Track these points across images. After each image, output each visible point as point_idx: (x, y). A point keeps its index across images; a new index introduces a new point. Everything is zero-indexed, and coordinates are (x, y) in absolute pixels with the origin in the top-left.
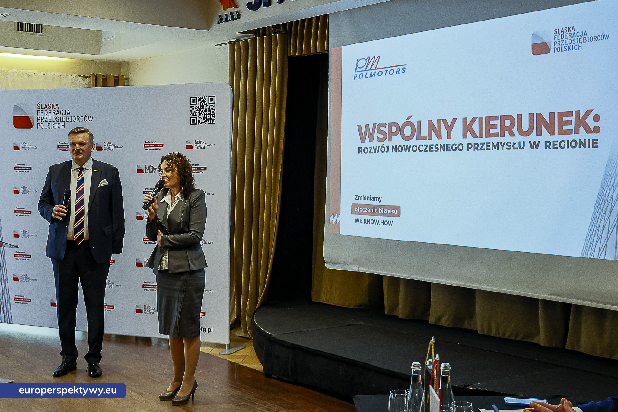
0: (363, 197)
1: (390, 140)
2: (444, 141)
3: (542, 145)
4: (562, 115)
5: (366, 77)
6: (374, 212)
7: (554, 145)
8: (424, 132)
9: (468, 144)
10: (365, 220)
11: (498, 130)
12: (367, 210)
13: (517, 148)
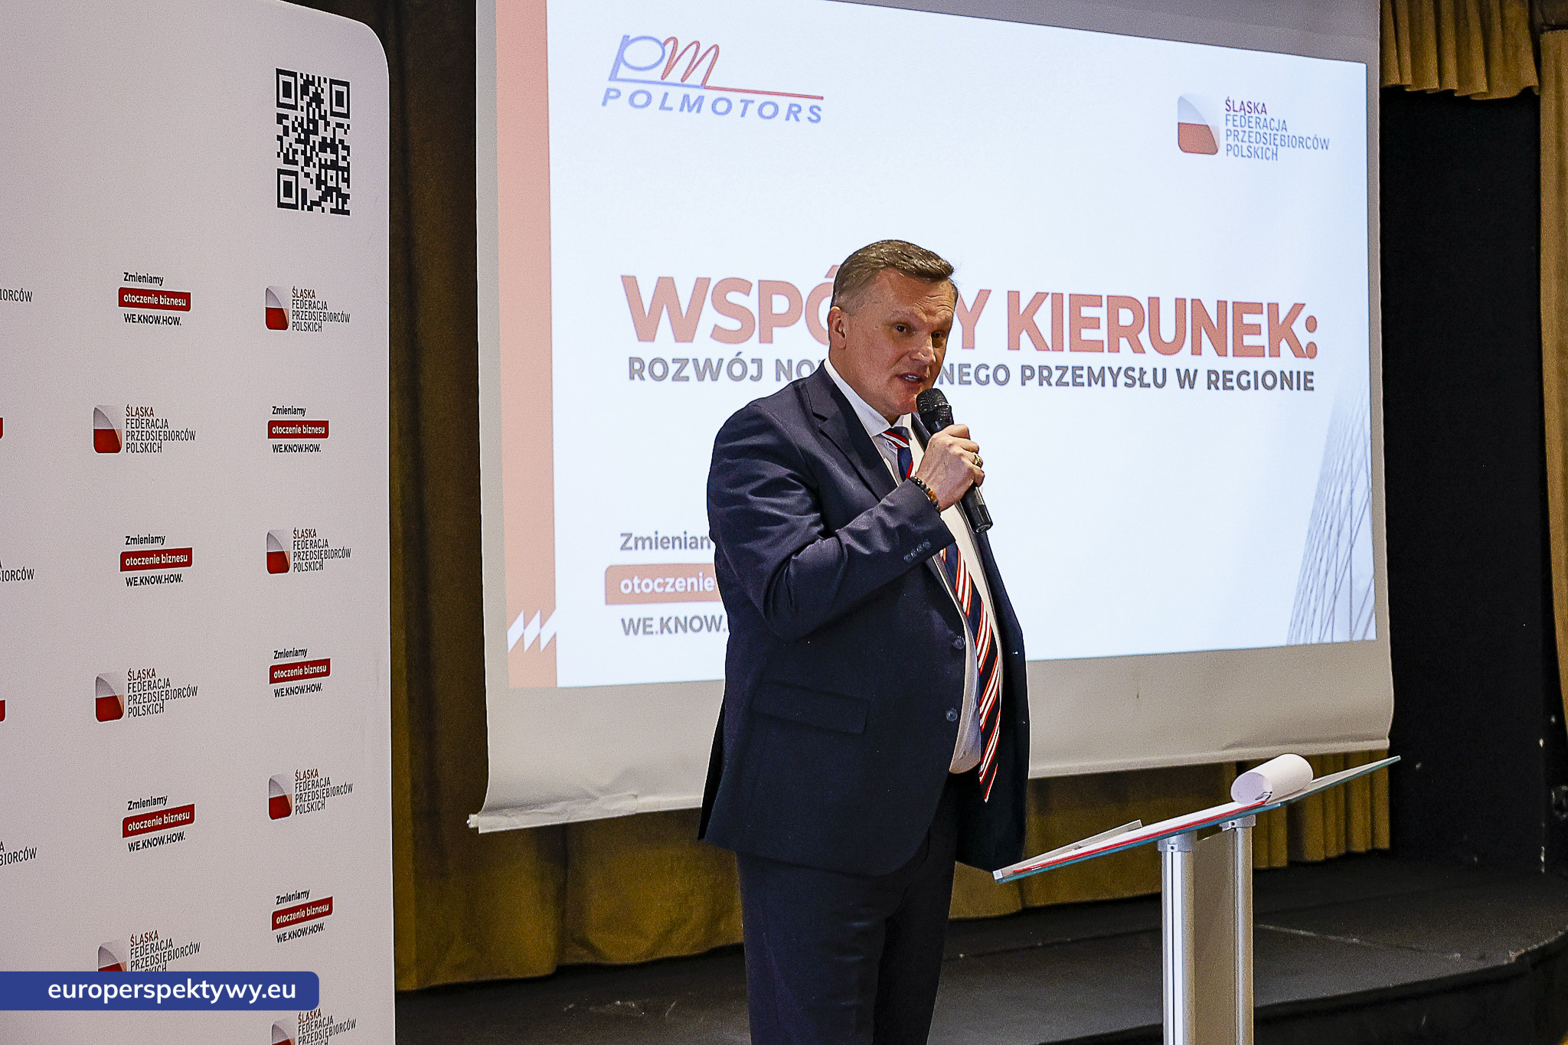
0: (657, 538)
1: (766, 338)
3: (1202, 380)
4: (1241, 308)
5: (662, 107)
6: (701, 589)
7: (1225, 380)
9: (1024, 368)
10: (665, 621)
11: (1101, 335)
12: (673, 585)
13: (1149, 386)
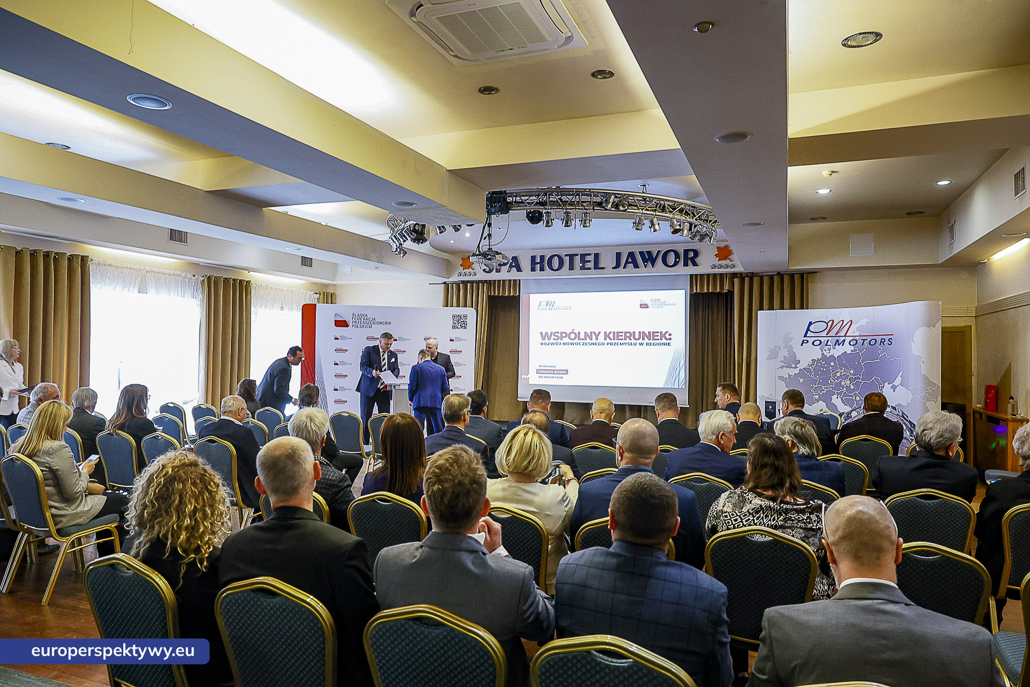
0: (544, 366)
1: (561, 339)
2: (594, 341)
3: (645, 344)
4: (654, 332)
5: (546, 309)
6: (551, 372)
7: (650, 344)
8: (582, 336)
9: (607, 343)
10: (546, 376)
11: (623, 337)
12: (546, 372)
13: (633, 345)
